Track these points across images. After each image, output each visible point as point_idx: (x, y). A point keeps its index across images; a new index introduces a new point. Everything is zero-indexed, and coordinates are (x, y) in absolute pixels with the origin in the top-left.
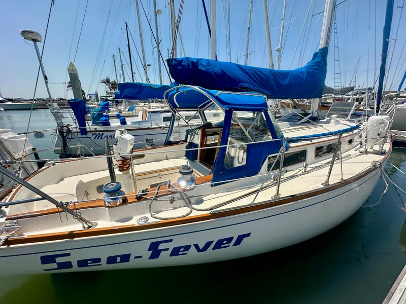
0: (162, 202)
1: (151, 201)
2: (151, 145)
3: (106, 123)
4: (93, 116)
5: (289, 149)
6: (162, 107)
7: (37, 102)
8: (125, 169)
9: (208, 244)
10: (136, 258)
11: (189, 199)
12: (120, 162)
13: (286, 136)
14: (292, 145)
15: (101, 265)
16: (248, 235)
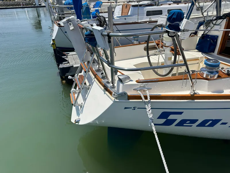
4: (82, 11)
15: (192, 126)
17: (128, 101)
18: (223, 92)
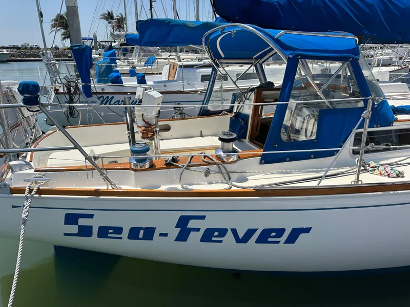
0: (195, 173)
1: (182, 169)
2: (180, 114)
3: (117, 81)
4: (99, 71)
5: (394, 123)
6: (200, 60)
7: (9, 50)
8: (149, 136)
9: (250, 232)
10: (161, 235)
11: (228, 174)
12: (143, 128)
13: (391, 103)
14: (400, 117)
15: (121, 238)
16: (307, 230)
17: (11, 195)
18: (160, 187)
